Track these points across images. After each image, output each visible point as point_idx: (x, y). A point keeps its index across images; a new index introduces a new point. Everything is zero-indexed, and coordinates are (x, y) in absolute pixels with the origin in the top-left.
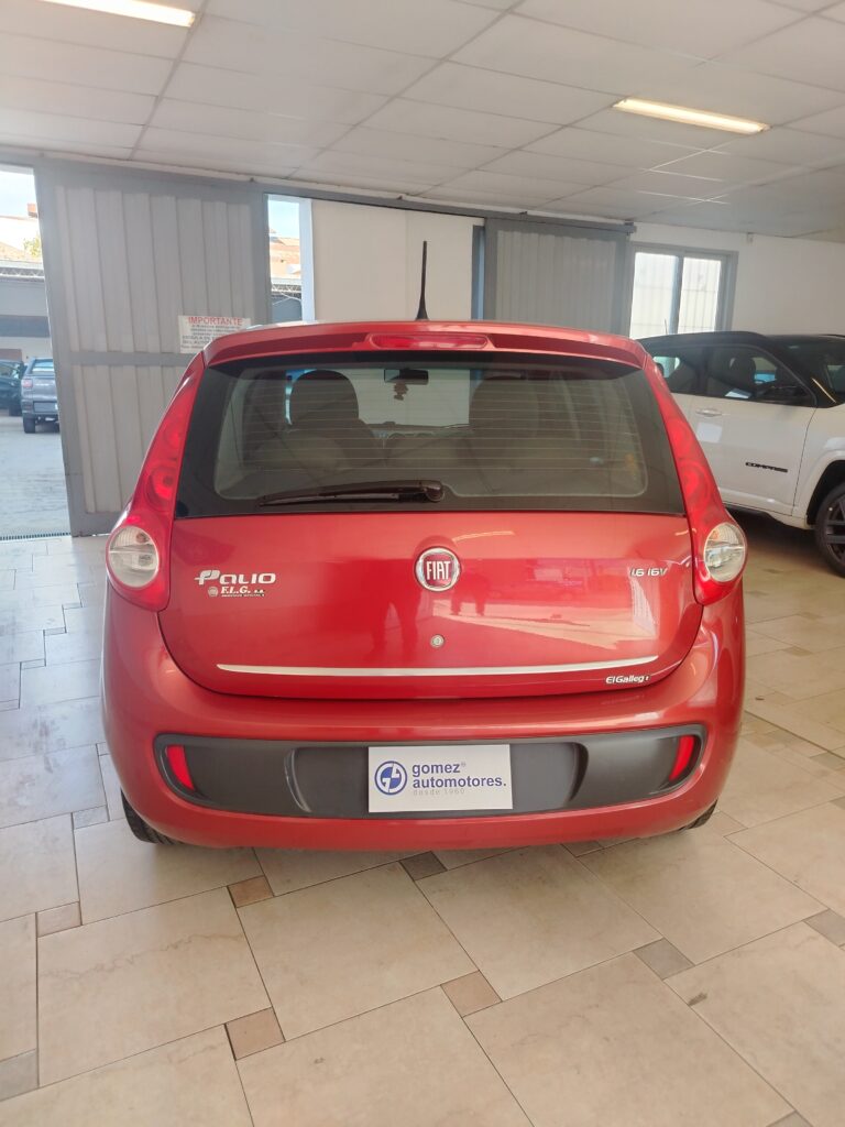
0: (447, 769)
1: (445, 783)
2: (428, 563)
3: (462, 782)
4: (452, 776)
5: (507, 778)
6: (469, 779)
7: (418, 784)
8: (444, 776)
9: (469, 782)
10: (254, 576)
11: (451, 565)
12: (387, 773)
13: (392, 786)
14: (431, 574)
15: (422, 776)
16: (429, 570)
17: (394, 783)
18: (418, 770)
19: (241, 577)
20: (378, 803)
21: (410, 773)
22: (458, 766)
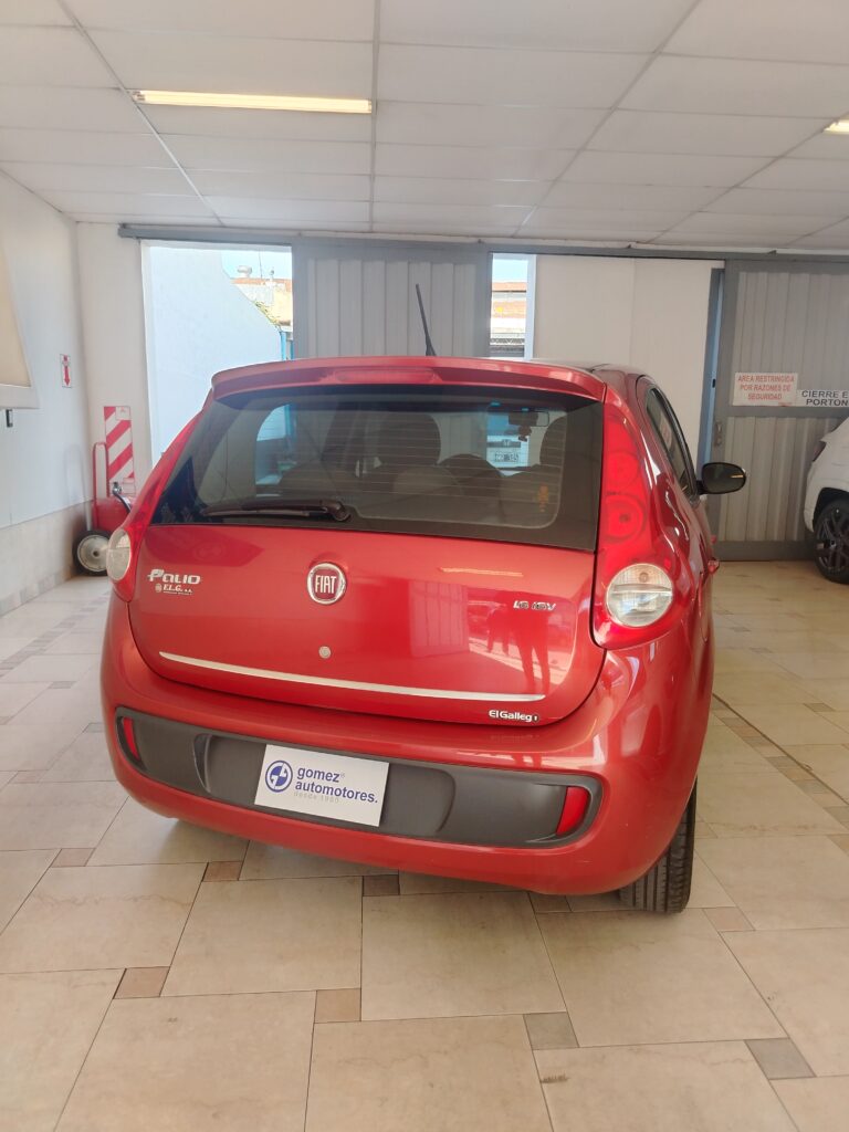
0: (327, 776)
1: (322, 789)
2: (317, 577)
3: (338, 792)
4: (331, 784)
5: (380, 798)
6: (345, 790)
7: (299, 786)
8: (324, 783)
9: (344, 792)
10: (185, 577)
11: (336, 581)
12: (276, 771)
13: (279, 784)
14: (319, 586)
15: (306, 780)
16: (317, 584)
17: (281, 781)
18: (303, 773)
19: (177, 576)
20: (265, 797)
21: (296, 775)
22: (338, 775)
